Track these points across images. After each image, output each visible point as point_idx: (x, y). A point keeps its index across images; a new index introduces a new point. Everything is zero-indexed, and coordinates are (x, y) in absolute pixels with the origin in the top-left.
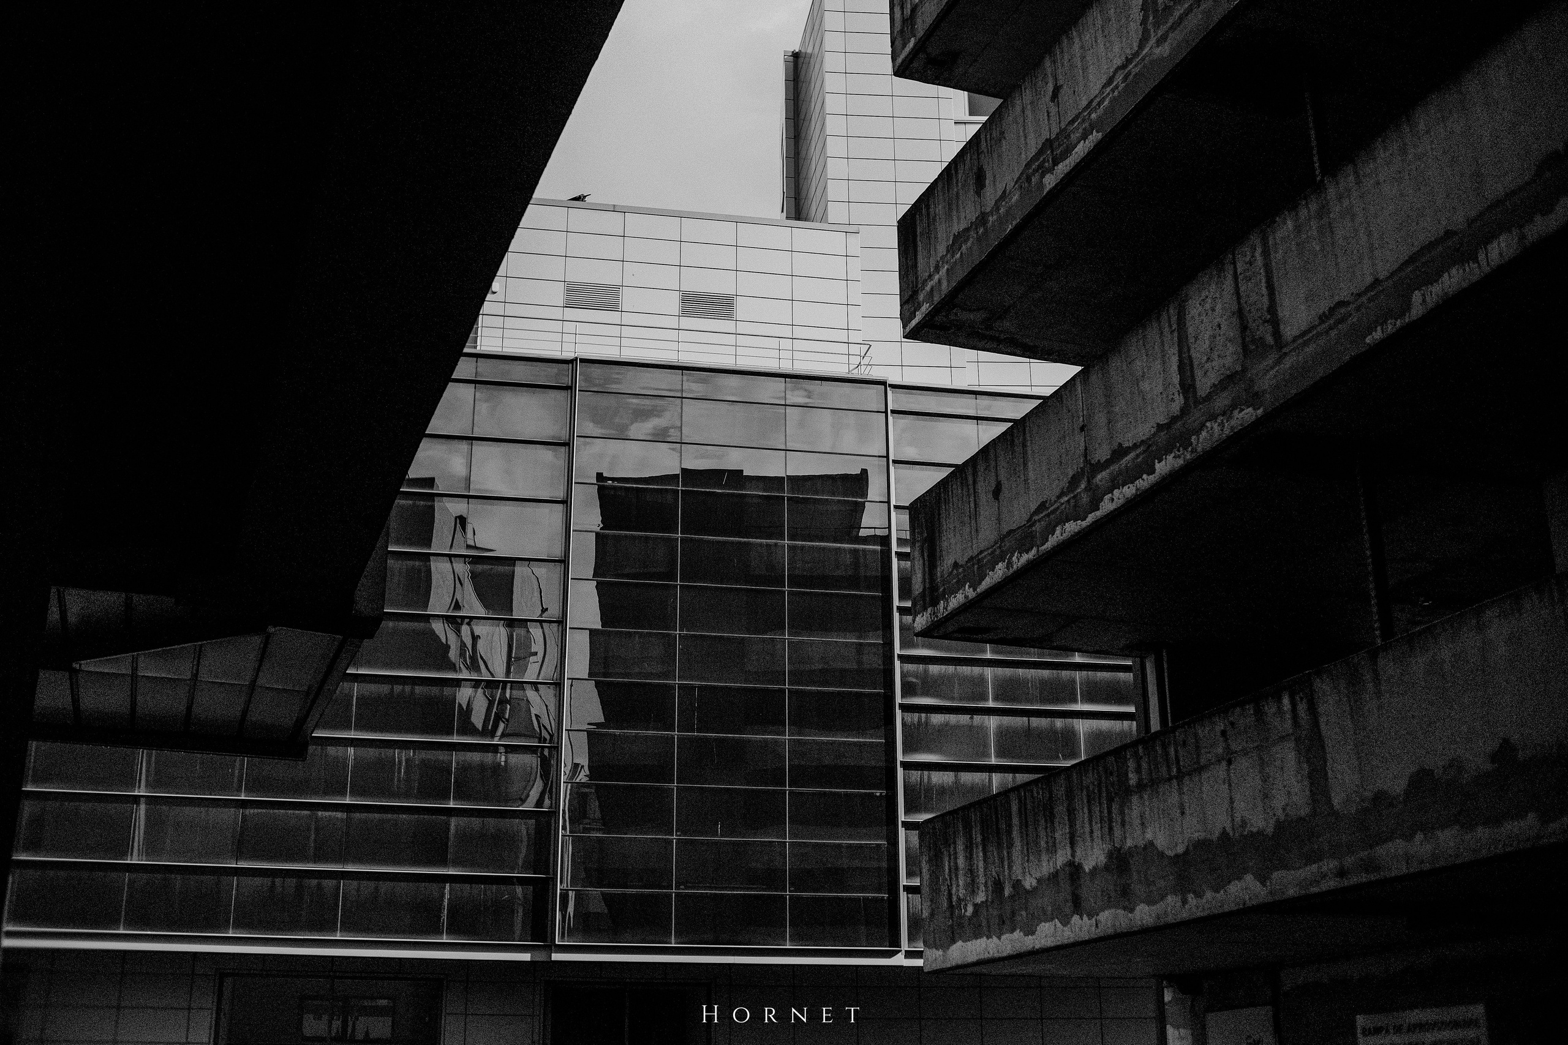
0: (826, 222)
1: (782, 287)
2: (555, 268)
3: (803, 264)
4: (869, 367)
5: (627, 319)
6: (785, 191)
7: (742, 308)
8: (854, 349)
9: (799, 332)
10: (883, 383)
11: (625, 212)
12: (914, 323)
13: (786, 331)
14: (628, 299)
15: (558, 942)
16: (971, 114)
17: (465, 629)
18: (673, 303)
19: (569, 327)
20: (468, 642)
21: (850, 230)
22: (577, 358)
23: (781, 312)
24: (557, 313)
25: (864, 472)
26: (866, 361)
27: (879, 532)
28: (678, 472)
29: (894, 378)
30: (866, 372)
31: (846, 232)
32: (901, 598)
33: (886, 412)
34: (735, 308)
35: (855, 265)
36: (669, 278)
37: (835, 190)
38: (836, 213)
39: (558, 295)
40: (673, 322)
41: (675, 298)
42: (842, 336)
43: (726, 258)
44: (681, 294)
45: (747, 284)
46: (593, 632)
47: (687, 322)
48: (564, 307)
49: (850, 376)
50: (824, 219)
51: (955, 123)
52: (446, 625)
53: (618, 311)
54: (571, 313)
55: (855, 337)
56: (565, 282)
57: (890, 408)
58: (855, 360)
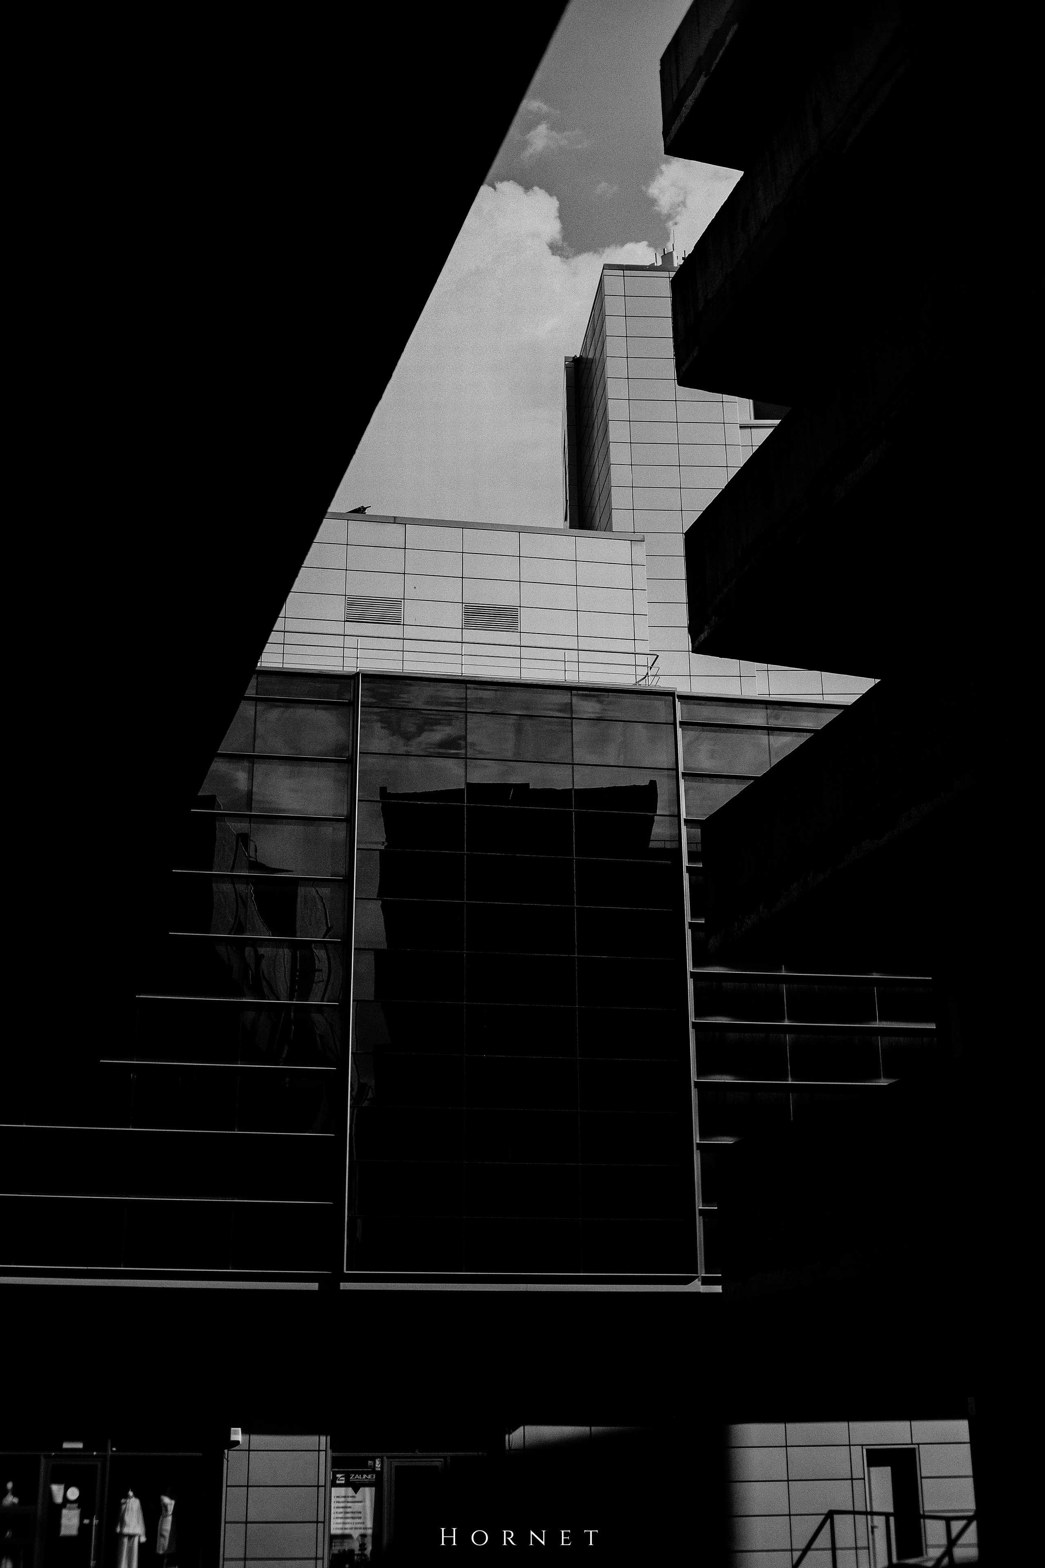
0: (611, 530)
1: (566, 599)
2: (335, 583)
3: (586, 573)
4: (657, 678)
5: (410, 632)
6: (568, 499)
7: (526, 619)
8: (641, 660)
9: (584, 644)
10: (672, 694)
11: (405, 524)
12: (702, 637)
13: (572, 643)
14: (410, 612)
15: (347, 1271)
16: (756, 418)
17: (248, 951)
18: (456, 616)
19: (350, 642)
20: (251, 960)
21: (636, 538)
22: (358, 674)
23: (565, 623)
24: (338, 628)
25: (653, 783)
26: (653, 671)
27: (668, 845)
28: (463, 786)
29: (682, 688)
30: (654, 683)
31: (631, 541)
32: (693, 916)
33: (674, 724)
34: (519, 619)
35: (641, 573)
36: (451, 590)
37: (619, 498)
38: (620, 520)
39: (338, 609)
40: (456, 635)
41: (458, 609)
42: (628, 646)
43: (509, 569)
44: (464, 606)
45: (530, 595)
46: (378, 953)
47: (470, 635)
48: (345, 621)
49: (637, 687)
50: (608, 527)
51: (740, 427)
52: (229, 948)
53: (400, 624)
54: (351, 628)
55: (641, 647)
56: (345, 595)
57: (679, 719)
58: (642, 671)
